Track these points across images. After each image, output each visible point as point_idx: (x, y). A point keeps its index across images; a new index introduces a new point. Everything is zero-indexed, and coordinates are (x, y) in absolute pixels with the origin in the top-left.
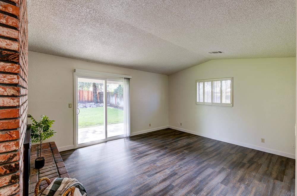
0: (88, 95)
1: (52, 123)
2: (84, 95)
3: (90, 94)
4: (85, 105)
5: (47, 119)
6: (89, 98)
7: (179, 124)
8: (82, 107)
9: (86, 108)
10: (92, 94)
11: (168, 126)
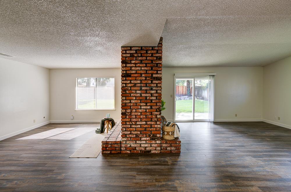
0: (183, 90)
1: (165, 103)
2: (179, 90)
4: (180, 98)
6: (183, 92)
7: (277, 118)
8: (178, 99)
9: (181, 100)
10: (186, 89)
11: (262, 119)
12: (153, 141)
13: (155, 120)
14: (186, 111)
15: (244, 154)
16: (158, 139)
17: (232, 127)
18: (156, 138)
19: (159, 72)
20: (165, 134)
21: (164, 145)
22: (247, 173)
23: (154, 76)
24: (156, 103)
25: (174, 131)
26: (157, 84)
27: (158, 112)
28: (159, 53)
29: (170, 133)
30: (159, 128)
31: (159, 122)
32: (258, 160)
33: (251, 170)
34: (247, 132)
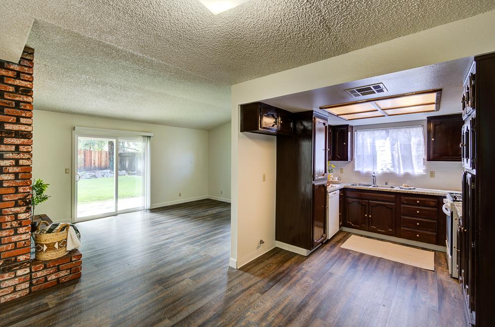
0: (100, 158)
1: (47, 187)
2: (93, 159)
3: (104, 156)
4: (93, 174)
5: (42, 183)
6: (101, 162)
7: (220, 193)
8: (88, 177)
9: (95, 179)
10: (106, 156)
11: (207, 196)
12: (7, 274)
13: (11, 226)
14: (103, 199)
15: (181, 244)
16: (22, 265)
17: (174, 212)
18: (15, 266)
19: (22, 120)
20: (42, 251)
21: (39, 274)
22: (180, 267)
23: (6, 128)
24: (17, 188)
25: (66, 239)
26: (17, 146)
27: (20, 206)
28: (22, 80)
29: (56, 246)
30: (23, 240)
31: (24, 228)
32: (196, 246)
33: (185, 261)
34: (190, 214)
